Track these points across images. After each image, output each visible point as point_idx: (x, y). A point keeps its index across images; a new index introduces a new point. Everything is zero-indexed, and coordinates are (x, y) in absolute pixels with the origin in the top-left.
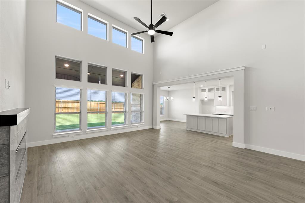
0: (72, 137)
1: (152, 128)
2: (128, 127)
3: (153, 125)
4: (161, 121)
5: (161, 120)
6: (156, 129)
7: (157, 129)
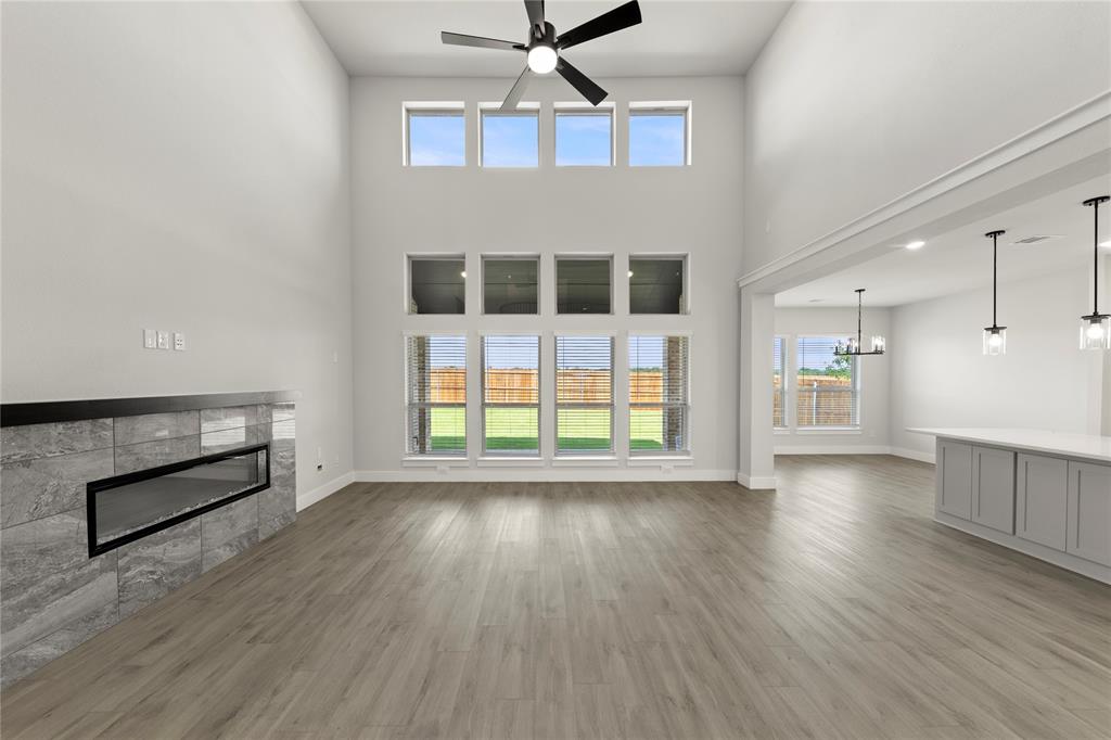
0: (443, 472)
1: (736, 482)
2: (616, 464)
3: (738, 468)
4: (775, 456)
5: (776, 453)
6: (748, 489)
7: (752, 486)
